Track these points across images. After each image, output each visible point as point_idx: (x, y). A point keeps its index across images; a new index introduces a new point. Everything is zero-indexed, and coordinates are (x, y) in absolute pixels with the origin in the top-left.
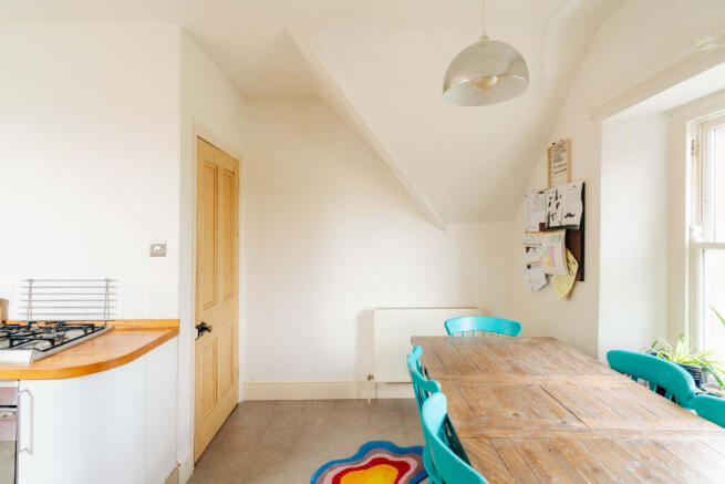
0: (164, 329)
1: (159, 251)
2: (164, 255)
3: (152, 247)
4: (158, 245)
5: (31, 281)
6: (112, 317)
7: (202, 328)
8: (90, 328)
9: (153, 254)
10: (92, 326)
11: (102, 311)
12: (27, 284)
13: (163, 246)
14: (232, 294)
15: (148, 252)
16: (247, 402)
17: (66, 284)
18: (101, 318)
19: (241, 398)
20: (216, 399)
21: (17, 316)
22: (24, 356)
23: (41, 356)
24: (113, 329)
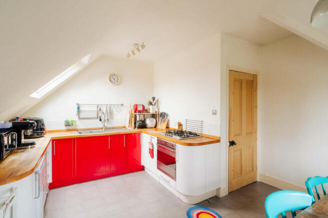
0: (211, 139)
1: (214, 114)
2: (216, 114)
3: (213, 111)
5: (187, 120)
6: (203, 133)
7: (232, 143)
8: (196, 135)
9: (213, 114)
10: (196, 134)
11: (200, 130)
13: (216, 111)
14: (252, 132)
15: (211, 112)
16: (261, 182)
18: (200, 132)
19: (258, 180)
20: (241, 173)
21: (184, 129)
22: (178, 138)
23: (181, 138)
24: (203, 136)
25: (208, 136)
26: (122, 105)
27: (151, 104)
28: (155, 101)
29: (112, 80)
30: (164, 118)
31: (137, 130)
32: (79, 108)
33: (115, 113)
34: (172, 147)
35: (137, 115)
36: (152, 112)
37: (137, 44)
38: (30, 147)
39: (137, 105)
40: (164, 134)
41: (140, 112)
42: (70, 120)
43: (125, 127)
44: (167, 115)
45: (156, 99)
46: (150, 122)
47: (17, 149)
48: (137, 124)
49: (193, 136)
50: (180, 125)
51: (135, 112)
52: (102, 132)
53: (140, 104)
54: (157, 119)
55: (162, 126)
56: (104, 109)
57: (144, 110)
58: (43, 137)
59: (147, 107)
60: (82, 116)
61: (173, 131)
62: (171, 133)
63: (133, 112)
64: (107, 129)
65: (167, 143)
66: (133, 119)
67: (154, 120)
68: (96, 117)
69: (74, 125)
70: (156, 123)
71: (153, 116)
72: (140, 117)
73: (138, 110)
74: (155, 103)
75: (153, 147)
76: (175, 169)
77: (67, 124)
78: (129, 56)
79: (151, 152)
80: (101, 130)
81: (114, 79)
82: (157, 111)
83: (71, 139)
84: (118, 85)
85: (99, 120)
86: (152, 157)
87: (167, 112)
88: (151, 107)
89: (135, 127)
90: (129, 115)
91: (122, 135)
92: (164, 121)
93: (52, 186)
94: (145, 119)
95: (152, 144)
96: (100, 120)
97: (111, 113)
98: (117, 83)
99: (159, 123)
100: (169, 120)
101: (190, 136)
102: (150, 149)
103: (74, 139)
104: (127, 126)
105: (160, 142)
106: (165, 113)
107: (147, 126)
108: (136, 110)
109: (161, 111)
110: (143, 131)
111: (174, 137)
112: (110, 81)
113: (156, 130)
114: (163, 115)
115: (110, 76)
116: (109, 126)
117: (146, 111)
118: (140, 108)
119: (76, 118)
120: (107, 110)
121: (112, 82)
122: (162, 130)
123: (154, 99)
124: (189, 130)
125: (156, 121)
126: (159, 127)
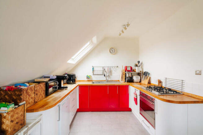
1: (198, 73)
2: (201, 75)
3: (196, 71)
4: (198, 71)
5: (166, 78)
6: (184, 91)
9: (196, 74)
10: (176, 92)
11: (181, 88)
12: (165, 79)
17: (176, 80)
18: (181, 90)
21: (164, 86)
22: (157, 93)
23: (160, 94)
24: (183, 94)
25: (190, 95)
26: (118, 67)
27: (136, 65)
28: (139, 64)
29: (111, 51)
30: (146, 76)
31: (126, 84)
32: (93, 69)
33: (113, 72)
34: (151, 100)
35: (127, 74)
36: (137, 71)
37: (124, 25)
38: (65, 89)
39: (126, 66)
40: (145, 88)
41: (128, 71)
42: (89, 75)
43: (119, 81)
44: (149, 74)
45: (140, 62)
46: (136, 78)
47: (58, 90)
48: (126, 79)
49: (172, 92)
50: (160, 82)
51: (126, 71)
52: (105, 83)
53: (129, 66)
54: (141, 77)
55: (145, 82)
56: (106, 69)
57: (132, 70)
58: (75, 83)
59: (134, 68)
60: (95, 73)
61: (153, 87)
62: (152, 88)
63: (124, 71)
64: (108, 81)
65: (147, 96)
66: (124, 76)
67: (139, 77)
68: (102, 74)
69: (91, 78)
70: (141, 79)
71: (139, 74)
72: (128, 74)
73: (127, 69)
74: (140, 65)
75: (137, 96)
76: (155, 119)
77: (88, 78)
78: (120, 34)
79: (136, 100)
80: (104, 82)
81: (113, 51)
82: (141, 70)
83: (88, 86)
84: (114, 54)
85: (103, 76)
86: (136, 104)
87: (149, 72)
88: (137, 68)
89: (125, 81)
90: (121, 73)
91: (116, 86)
92: (147, 78)
93: (78, 111)
94: (132, 76)
95: (136, 95)
96: (105, 76)
97: (111, 72)
98: (114, 53)
99: (143, 79)
100: (150, 78)
101: (170, 92)
102: (135, 98)
103: (89, 86)
104: (120, 80)
105: (142, 94)
106: (147, 73)
107: (134, 81)
108: (126, 70)
109: (144, 71)
110: (130, 84)
111: (153, 92)
112: (110, 52)
113: (141, 84)
114: (146, 74)
115: (110, 49)
116: (109, 80)
117: (134, 71)
118: (129, 69)
119: (91, 74)
120: (108, 70)
121: (111, 53)
122: (145, 84)
123: (139, 62)
124: (168, 86)
125: (141, 78)
126: (142, 82)
